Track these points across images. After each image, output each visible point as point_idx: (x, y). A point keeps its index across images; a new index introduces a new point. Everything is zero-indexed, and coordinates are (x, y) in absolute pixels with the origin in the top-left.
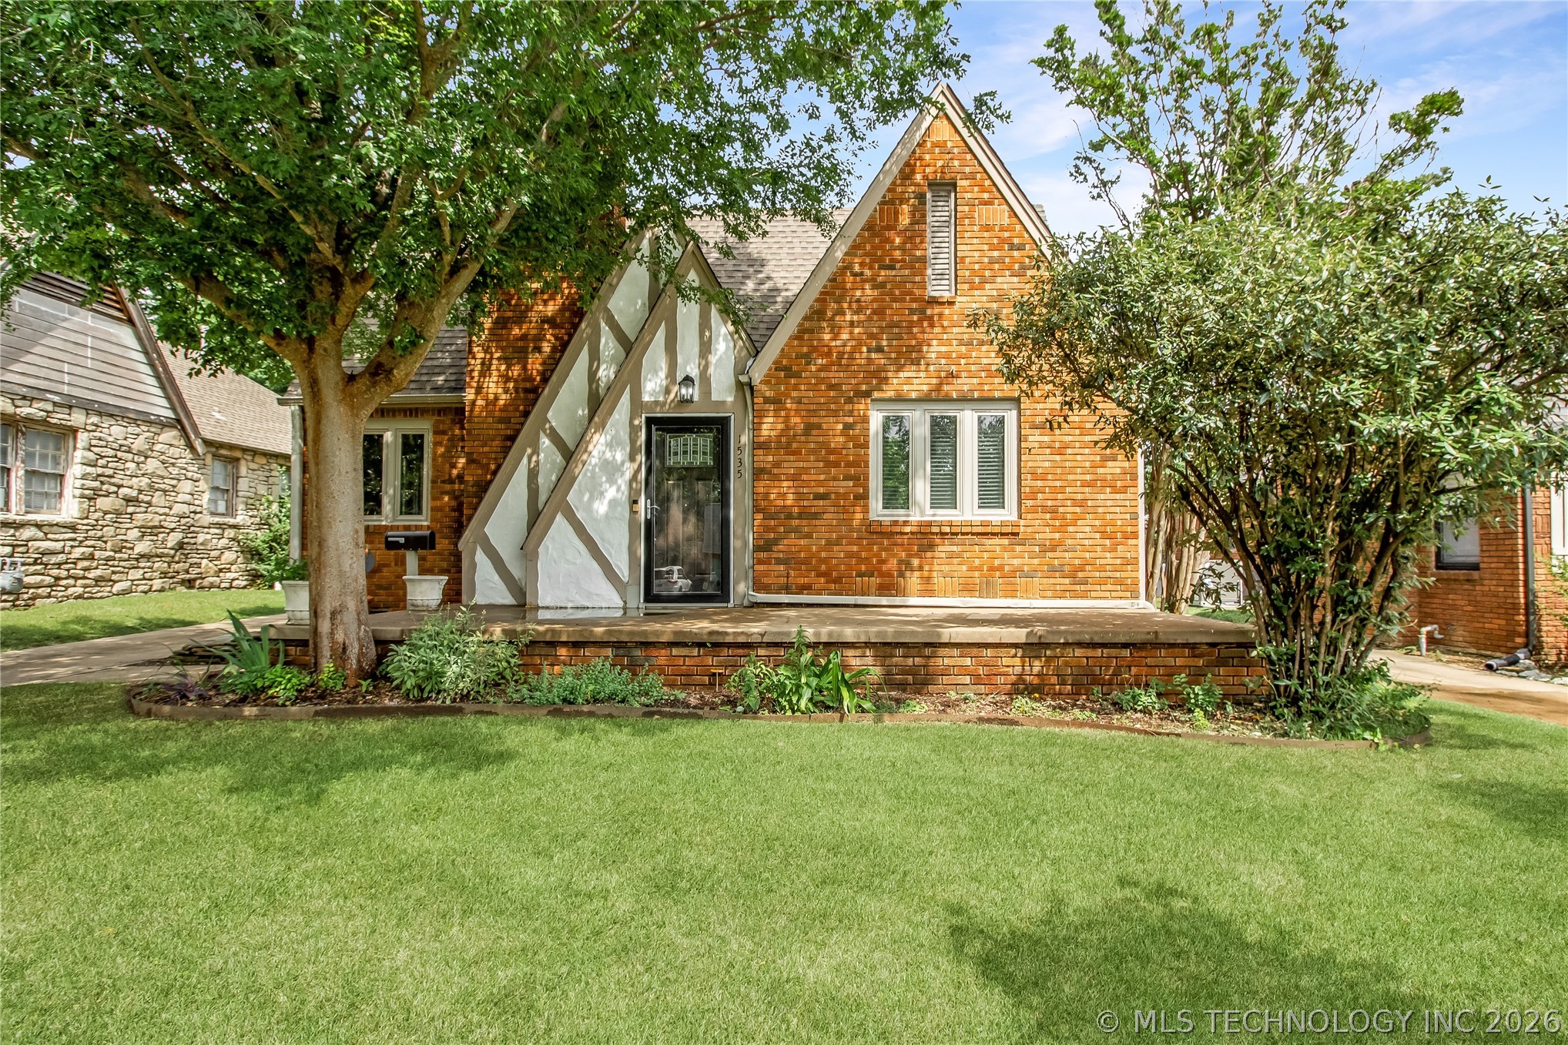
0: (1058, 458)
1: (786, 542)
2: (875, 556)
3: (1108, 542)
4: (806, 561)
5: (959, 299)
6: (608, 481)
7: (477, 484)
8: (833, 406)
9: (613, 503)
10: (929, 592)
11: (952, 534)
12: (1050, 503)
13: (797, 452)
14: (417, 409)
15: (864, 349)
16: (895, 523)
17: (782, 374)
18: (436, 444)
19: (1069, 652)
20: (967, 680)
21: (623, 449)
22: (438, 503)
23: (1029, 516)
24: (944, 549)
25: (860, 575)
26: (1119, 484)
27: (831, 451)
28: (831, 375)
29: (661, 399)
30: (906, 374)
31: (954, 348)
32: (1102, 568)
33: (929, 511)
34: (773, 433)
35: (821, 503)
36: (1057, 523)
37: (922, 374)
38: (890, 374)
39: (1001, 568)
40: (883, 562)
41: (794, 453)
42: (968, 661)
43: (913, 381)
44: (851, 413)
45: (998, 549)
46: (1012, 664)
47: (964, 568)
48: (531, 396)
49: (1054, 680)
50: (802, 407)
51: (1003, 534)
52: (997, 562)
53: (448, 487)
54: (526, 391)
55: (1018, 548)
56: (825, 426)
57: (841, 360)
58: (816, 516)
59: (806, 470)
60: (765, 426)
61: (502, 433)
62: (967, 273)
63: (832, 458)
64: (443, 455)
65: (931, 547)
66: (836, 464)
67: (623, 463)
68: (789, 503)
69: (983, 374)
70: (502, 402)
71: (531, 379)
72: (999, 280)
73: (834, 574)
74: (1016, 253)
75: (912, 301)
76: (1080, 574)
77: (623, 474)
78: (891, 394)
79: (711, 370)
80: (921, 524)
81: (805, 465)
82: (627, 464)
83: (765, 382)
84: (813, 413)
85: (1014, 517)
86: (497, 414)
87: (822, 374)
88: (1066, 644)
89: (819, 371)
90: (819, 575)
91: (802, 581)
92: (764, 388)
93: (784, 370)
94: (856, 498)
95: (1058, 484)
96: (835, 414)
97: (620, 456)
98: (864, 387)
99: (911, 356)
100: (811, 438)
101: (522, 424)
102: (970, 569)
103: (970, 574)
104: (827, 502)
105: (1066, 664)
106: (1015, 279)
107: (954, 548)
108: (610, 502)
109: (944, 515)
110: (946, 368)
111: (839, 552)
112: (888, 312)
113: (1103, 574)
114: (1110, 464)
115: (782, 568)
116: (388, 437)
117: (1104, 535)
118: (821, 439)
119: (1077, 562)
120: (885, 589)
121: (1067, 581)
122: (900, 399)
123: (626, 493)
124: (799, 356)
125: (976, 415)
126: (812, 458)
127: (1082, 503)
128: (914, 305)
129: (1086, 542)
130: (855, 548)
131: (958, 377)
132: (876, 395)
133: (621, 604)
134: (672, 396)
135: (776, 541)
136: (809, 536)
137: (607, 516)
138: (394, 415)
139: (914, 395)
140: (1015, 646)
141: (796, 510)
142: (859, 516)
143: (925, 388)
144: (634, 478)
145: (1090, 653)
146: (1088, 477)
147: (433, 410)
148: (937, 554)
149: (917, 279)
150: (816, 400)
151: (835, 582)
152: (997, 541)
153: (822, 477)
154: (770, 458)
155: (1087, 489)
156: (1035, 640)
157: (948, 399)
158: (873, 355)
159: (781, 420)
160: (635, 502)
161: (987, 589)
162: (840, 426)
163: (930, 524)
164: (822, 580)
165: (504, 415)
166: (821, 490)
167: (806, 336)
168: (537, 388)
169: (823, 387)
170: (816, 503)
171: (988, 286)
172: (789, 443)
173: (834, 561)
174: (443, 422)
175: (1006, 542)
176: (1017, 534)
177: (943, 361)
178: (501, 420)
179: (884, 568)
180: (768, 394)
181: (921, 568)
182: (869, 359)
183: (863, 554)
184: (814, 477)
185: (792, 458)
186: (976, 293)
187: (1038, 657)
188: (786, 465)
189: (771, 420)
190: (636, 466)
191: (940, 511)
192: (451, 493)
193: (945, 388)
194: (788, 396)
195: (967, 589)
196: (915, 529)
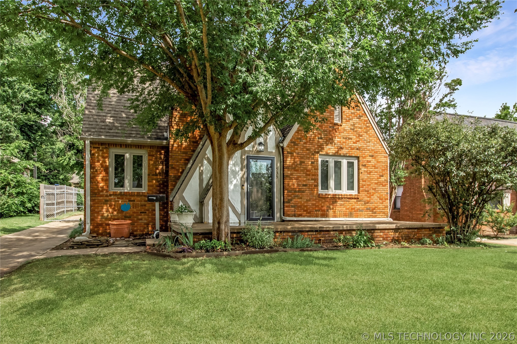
0: (369, 175)
1: (294, 200)
2: (320, 205)
3: (381, 201)
4: (300, 207)
5: (343, 124)
6: (233, 177)
7: (175, 177)
8: (308, 156)
9: (235, 185)
10: (335, 216)
11: (341, 198)
12: (367, 189)
13: (297, 171)
14: (141, 146)
15: (317, 138)
16: (326, 194)
17: (293, 144)
18: (149, 160)
19: (404, 231)
20: (381, 239)
21: (238, 166)
22: (151, 184)
23: (362, 193)
24: (339, 202)
25: (316, 211)
26: (384, 184)
27: (308, 171)
28: (308, 145)
29: (251, 149)
30: (329, 147)
31: (342, 140)
32: (379, 209)
33: (334, 191)
34: (291, 164)
35: (305, 187)
36: (369, 195)
37: (333, 147)
38: (324, 147)
39: (354, 209)
40: (322, 207)
41: (296, 171)
42: (382, 234)
43: (330, 149)
44: (313, 158)
45: (353, 203)
46: (391, 234)
47: (344, 209)
48: (195, 144)
49: (401, 238)
50: (299, 155)
51: (355, 198)
52: (353, 207)
53: (155, 177)
54: (194, 142)
55: (359, 203)
56: (306, 162)
57: (311, 141)
58: (303, 192)
59: (300, 177)
60: (288, 161)
61: (184, 157)
62: (345, 116)
63: (308, 173)
64: (152, 165)
65: (336, 202)
66: (309, 175)
67: (239, 171)
68: (295, 187)
69: (349, 148)
70: (184, 146)
71: (195, 138)
72: (354, 119)
73: (309, 211)
74: (358, 112)
75: (330, 123)
76: (374, 211)
77: (239, 175)
78: (324, 153)
79: (268, 140)
80: (333, 195)
81: (300, 175)
82: (240, 172)
83: (288, 146)
84: (302, 158)
85: (357, 193)
86: (182, 150)
87: (305, 145)
88: (404, 228)
89: (304, 144)
90: (304, 211)
91: (299, 213)
92: (288, 148)
93: (293, 143)
94: (315, 186)
95: (369, 183)
96: (308, 158)
97: (237, 169)
98: (317, 150)
99: (330, 141)
100: (302, 166)
101: (192, 155)
102: (346, 209)
103: (346, 210)
104: (306, 187)
105: (403, 234)
106: (358, 120)
107: (342, 203)
108: (234, 185)
109: (338, 192)
110: (340, 146)
111: (310, 203)
112: (324, 126)
113: (380, 211)
114: (382, 178)
115: (293, 208)
116: (127, 155)
117: (381, 199)
118: (304, 166)
119: (373, 207)
120: (324, 215)
121: (371, 212)
122: (327, 155)
123: (240, 182)
124: (298, 139)
125: (347, 161)
126: (302, 173)
127: (374, 189)
128: (331, 125)
129: (376, 201)
130: (314, 202)
131: (343, 149)
132: (321, 153)
133: (238, 221)
134: (255, 148)
135: (291, 200)
136: (301, 198)
137: (233, 190)
138: (131, 147)
139: (331, 154)
140: (392, 229)
141: (297, 189)
142: (316, 192)
143: (334, 152)
144: (242, 177)
145: (408, 231)
146: (376, 182)
147: (148, 146)
148: (337, 204)
149: (332, 117)
150: (303, 154)
151: (309, 213)
152: (353, 200)
153: (305, 179)
154: (289, 172)
155: (376, 185)
156: (397, 228)
157: (340, 156)
158: (320, 140)
159: (293, 159)
160: (243, 186)
161: (351, 215)
162: (310, 163)
163: (336, 195)
164: (305, 213)
165: (185, 151)
166: (305, 183)
167: (300, 132)
168: (198, 141)
169: (305, 149)
170: (303, 187)
171: (351, 121)
172: (295, 167)
173: (309, 207)
174: (152, 151)
175: (355, 201)
176: (358, 198)
177: (339, 144)
178: (184, 153)
179: (323, 208)
180: (289, 150)
181: (333, 209)
182: (318, 141)
183: (317, 204)
184: (303, 179)
185: (296, 172)
186: (348, 123)
187: (397, 232)
188: (294, 174)
189: (289, 159)
190: (243, 172)
191: (337, 191)
192: (156, 180)
193: (339, 152)
194: (295, 152)
195: (345, 215)
196: (332, 196)
